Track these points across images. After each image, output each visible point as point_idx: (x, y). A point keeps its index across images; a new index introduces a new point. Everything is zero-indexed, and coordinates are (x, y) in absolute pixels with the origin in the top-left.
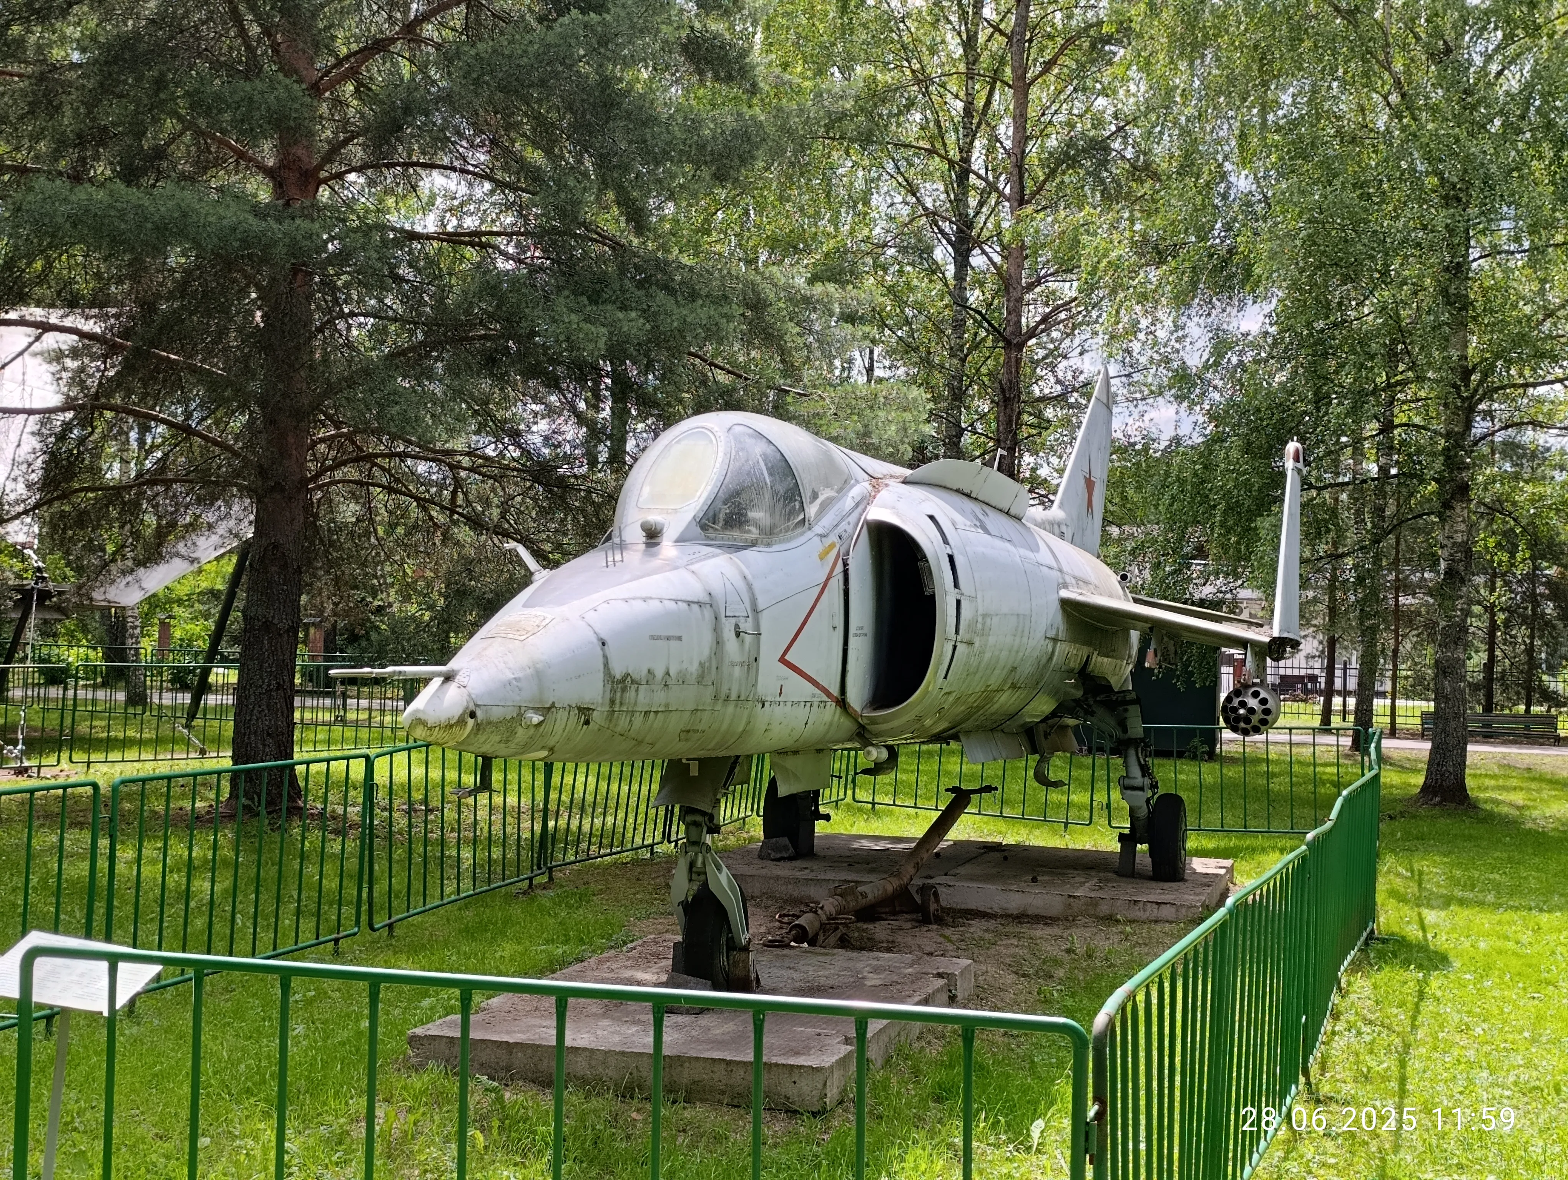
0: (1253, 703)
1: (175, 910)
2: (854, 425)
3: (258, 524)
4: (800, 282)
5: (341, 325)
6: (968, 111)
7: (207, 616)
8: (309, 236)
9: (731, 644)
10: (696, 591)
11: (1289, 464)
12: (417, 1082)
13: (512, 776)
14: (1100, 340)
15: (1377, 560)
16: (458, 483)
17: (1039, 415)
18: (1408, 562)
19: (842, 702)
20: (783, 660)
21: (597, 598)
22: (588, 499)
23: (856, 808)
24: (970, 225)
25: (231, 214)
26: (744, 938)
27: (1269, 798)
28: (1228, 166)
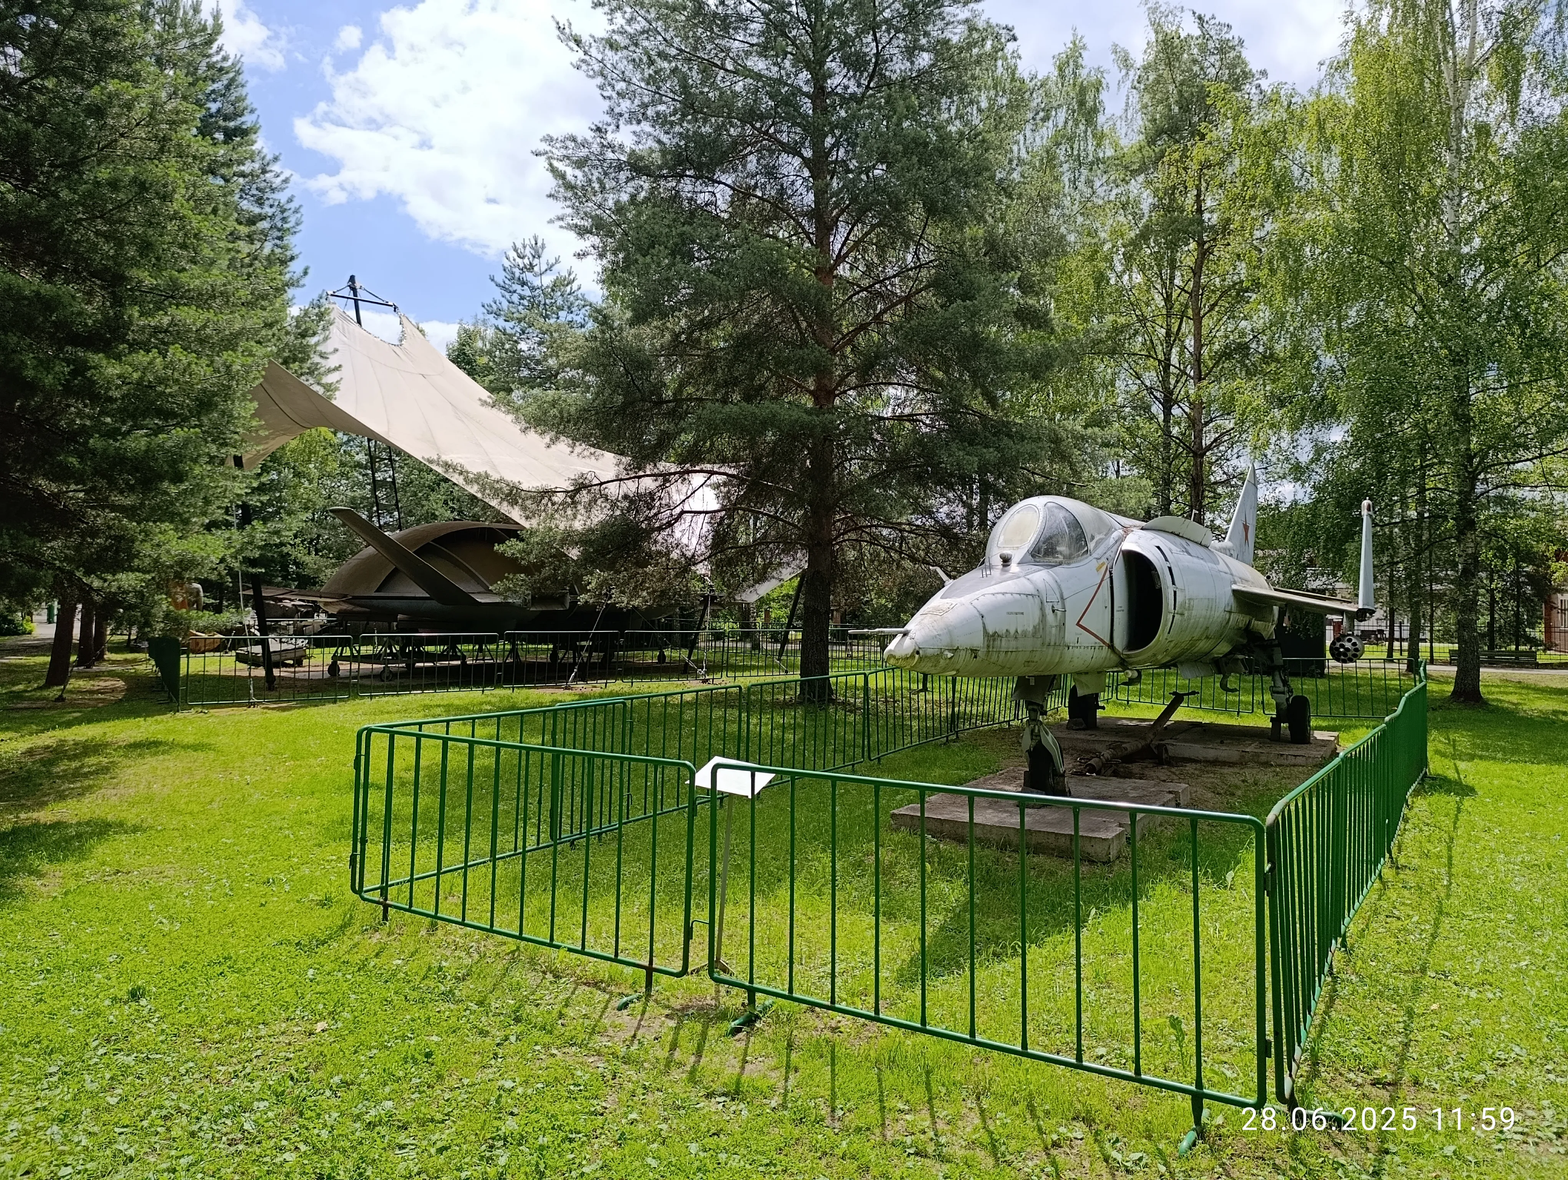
0: (1348, 645)
1: (777, 748)
2: (1110, 501)
3: (810, 561)
4: (1079, 428)
5: (847, 465)
6: (1168, 334)
7: (786, 607)
8: (832, 422)
9: (1050, 616)
10: (1030, 589)
11: (1365, 512)
12: (896, 837)
13: (936, 685)
14: (1248, 450)
15: (1418, 564)
16: (903, 539)
17: (1214, 492)
18: (1438, 565)
19: (1111, 646)
20: (1078, 624)
21: (978, 593)
22: (969, 544)
23: (1118, 704)
24: (1172, 393)
25: (795, 414)
26: (1062, 770)
27: (1358, 698)
28: (1319, 352)
